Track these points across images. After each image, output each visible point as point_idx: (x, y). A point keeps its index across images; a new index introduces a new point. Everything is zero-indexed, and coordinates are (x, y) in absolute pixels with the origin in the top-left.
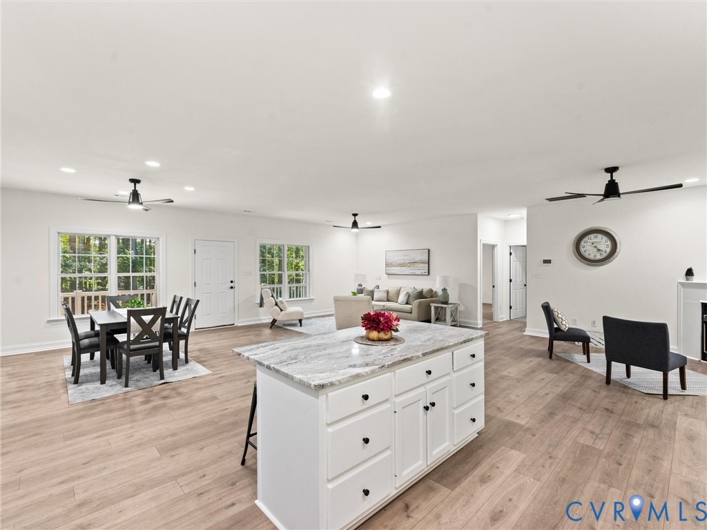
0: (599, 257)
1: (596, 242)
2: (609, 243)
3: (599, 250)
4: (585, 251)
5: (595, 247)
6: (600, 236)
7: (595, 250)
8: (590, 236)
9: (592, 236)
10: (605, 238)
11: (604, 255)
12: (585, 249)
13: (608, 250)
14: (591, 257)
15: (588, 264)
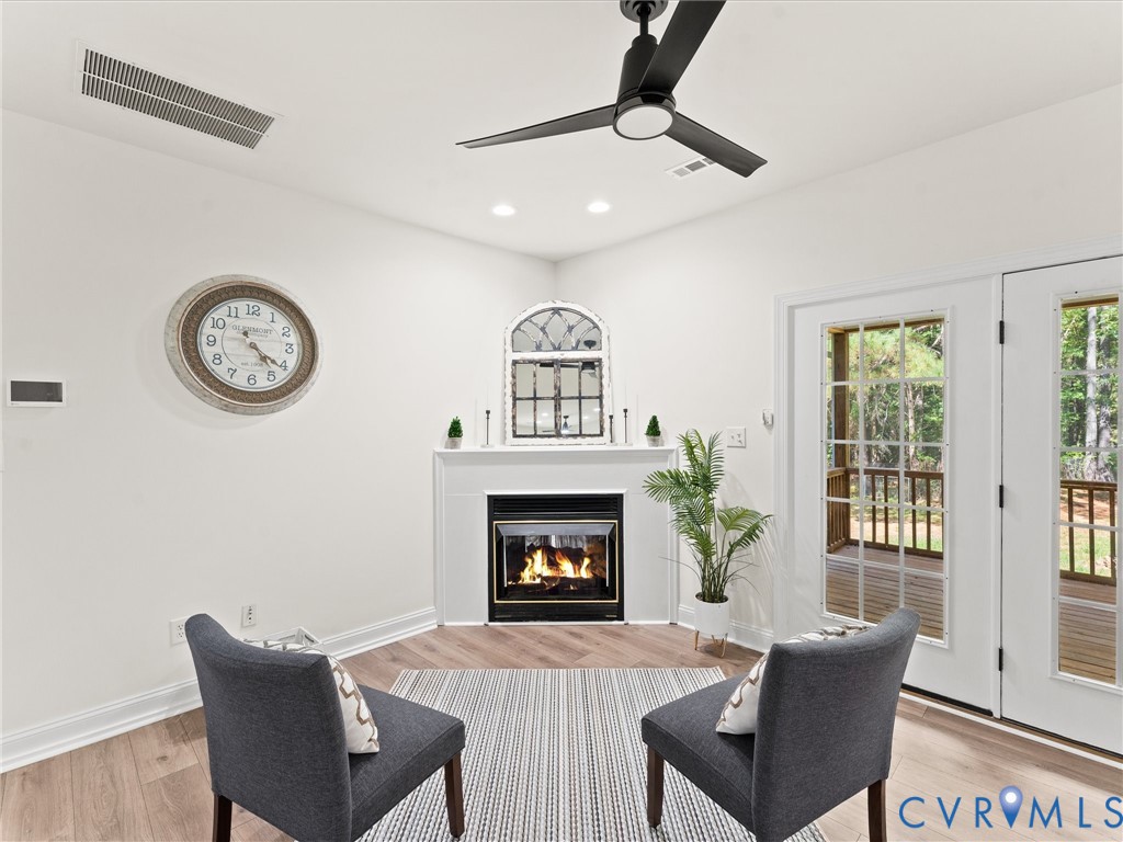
0: (263, 384)
1: (256, 330)
2: (294, 338)
3: (264, 358)
4: (217, 358)
5: (253, 346)
6: (266, 310)
7: (253, 357)
8: (233, 304)
9: (242, 305)
10: (282, 322)
11: (282, 377)
12: (217, 349)
13: (292, 362)
14: (240, 382)
15: (226, 408)
